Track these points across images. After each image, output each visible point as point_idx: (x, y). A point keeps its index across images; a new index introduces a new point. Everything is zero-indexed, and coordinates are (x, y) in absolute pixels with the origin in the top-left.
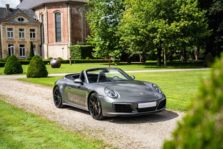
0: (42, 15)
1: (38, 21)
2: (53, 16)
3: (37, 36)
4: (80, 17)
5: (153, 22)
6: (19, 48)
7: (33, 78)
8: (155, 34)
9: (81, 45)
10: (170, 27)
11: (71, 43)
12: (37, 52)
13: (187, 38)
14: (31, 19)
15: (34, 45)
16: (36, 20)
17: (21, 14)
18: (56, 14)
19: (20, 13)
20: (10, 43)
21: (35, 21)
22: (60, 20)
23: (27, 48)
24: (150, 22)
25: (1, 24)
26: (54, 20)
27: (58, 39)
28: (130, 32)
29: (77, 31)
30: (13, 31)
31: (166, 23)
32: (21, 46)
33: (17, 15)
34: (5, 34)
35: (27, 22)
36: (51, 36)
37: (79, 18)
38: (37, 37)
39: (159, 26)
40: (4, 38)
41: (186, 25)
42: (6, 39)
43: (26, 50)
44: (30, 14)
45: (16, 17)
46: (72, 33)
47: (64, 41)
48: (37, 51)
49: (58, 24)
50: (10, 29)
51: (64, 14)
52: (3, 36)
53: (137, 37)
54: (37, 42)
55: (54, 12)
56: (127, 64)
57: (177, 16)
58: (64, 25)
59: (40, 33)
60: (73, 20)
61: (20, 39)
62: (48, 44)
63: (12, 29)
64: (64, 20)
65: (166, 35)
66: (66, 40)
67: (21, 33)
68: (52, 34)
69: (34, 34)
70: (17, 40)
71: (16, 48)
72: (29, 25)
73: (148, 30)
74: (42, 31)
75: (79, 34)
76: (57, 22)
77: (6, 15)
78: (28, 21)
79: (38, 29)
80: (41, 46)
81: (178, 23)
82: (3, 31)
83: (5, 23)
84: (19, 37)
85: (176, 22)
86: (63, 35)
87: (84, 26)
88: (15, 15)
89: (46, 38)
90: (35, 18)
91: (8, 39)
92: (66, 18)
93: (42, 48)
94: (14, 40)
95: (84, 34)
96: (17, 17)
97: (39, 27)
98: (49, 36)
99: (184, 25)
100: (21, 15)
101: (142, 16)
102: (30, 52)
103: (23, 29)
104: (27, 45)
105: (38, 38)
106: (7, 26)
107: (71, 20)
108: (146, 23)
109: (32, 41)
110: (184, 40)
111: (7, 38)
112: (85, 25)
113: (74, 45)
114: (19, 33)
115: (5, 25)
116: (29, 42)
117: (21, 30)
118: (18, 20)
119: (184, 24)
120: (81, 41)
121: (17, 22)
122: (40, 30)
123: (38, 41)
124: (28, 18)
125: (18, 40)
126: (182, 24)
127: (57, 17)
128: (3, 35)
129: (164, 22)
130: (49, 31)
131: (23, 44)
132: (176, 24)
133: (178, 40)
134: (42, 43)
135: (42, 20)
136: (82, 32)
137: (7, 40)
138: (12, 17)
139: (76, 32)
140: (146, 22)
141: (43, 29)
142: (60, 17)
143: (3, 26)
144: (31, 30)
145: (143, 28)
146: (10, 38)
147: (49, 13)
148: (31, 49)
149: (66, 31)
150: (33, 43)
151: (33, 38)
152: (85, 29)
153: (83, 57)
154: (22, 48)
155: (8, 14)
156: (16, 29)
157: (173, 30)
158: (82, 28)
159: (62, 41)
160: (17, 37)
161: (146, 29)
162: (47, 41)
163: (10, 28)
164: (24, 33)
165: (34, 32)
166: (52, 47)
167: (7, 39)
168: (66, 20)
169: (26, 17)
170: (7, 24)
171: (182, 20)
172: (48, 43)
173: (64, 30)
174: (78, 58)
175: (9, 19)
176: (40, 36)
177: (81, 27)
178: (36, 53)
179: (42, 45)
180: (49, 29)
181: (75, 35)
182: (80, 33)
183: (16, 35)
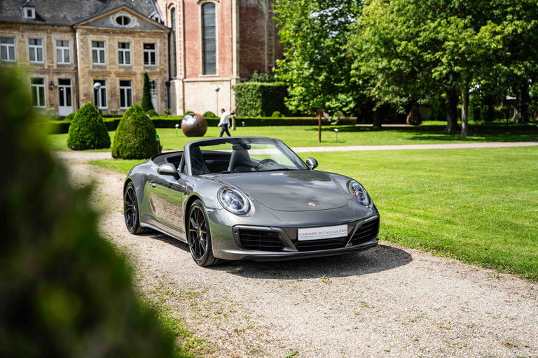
0: (173, 10)
1: (162, 23)
2: (197, 10)
3: (160, 60)
4: (262, 12)
5: (433, 25)
6: (119, 87)
7: (124, 159)
8: (438, 55)
9: (262, 81)
10: (476, 37)
11: (239, 77)
12: (160, 98)
13: (522, 64)
14: (147, 20)
15: (154, 82)
16: (159, 21)
17: (124, 7)
18: (205, 7)
19: (122, 6)
20: (97, 77)
21: (156, 24)
22: (214, 22)
23: (137, 88)
24: (425, 24)
25: (78, 30)
26: (200, 20)
27: (208, 67)
28: (376, 49)
29: (254, 47)
30: (105, 49)
31: (466, 27)
32: (123, 83)
33: (115, 11)
34: (87, 55)
35: (136, 26)
36: (192, 60)
37: (260, 15)
38: (160, 62)
39: (448, 33)
40: (83, 65)
41: (520, 31)
42: (88, 67)
43: (133, 94)
44: (145, 8)
45: (111, 14)
46: (242, 53)
47: (221, 71)
48: (159, 95)
49: (208, 32)
50: (98, 44)
51: (222, 7)
52: (82, 58)
53: (393, 62)
54: (160, 73)
55: (198, 3)
56: (371, 129)
57: (496, 8)
58: (223, 34)
59: (167, 53)
60: (244, 21)
61: (120, 67)
62: (185, 80)
63: (103, 43)
64: (222, 20)
65: (466, 56)
66: (226, 69)
67: (122, 52)
68: (195, 55)
69: (153, 54)
70: (114, 71)
71: (111, 88)
72: (142, 34)
73: (419, 44)
74: (172, 48)
75: (258, 54)
76: (206, 25)
77: (89, 9)
78: (138, 25)
79: (162, 42)
80: (168, 84)
81: (499, 25)
82: (82, 47)
83: (88, 29)
84: (117, 61)
85: (493, 24)
86: (219, 59)
87: (270, 35)
88: (109, 11)
89: (180, 64)
90: (157, 16)
91: (94, 67)
92: (228, 15)
93: (171, 87)
94: (108, 69)
95: (270, 55)
96: (113, 14)
97: (164, 37)
98: (187, 60)
99: (515, 31)
100: (124, 10)
101: (407, 8)
102: (144, 99)
103: (128, 44)
104: (137, 81)
105: (163, 65)
106: (91, 36)
107: (240, 21)
108: (415, 27)
109: (148, 71)
110: (512, 68)
111: (91, 64)
112: (273, 33)
113: (245, 83)
114: (119, 52)
115: (86, 34)
116: (141, 74)
117: (123, 45)
118: (116, 22)
119: (514, 27)
120: (264, 72)
121: (115, 26)
122: (167, 44)
123: (163, 73)
124: (140, 16)
125: (117, 70)
126: (509, 29)
127: (206, 13)
128: (82, 56)
129: (461, 24)
130: (188, 50)
131: (127, 79)
132: (493, 27)
133: (496, 70)
134: (172, 77)
135: (173, 21)
136: (266, 50)
137: (91, 69)
138: (104, 13)
139: (251, 50)
140: (417, 24)
141: (175, 42)
142: (214, 14)
143: (82, 37)
144: (146, 46)
145: (409, 40)
146: (99, 63)
147: (188, 3)
148: (144, 92)
149: (227, 49)
150: (150, 76)
151: (150, 65)
152: (273, 44)
153: (267, 110)
154: (126, 88)
155: (93, 8)
156: (112, 43)
157: (485, 43)
158: (266, 41)
159: (217, 72)
160: (113, 63)
161: (417, 42)
162: (183, 72)
163: (98, 40)
164: (129, 52)
165: (153, 51)
166: (193, 86)
167: (91, 66)
168: (227, 20)
169: (136, 13)
170: (91, 31)
171: (509, 17)
172: (185, 78)
173: (222, 45)
174: (255, 114)
175: (96, 18)
176: (167, 59)
177: (262, 39)
178: (156, 101)
179: (171, 81)
180: (187, 42)
181: (249, 58)
182: (261, 52)
183: (112, 56)
